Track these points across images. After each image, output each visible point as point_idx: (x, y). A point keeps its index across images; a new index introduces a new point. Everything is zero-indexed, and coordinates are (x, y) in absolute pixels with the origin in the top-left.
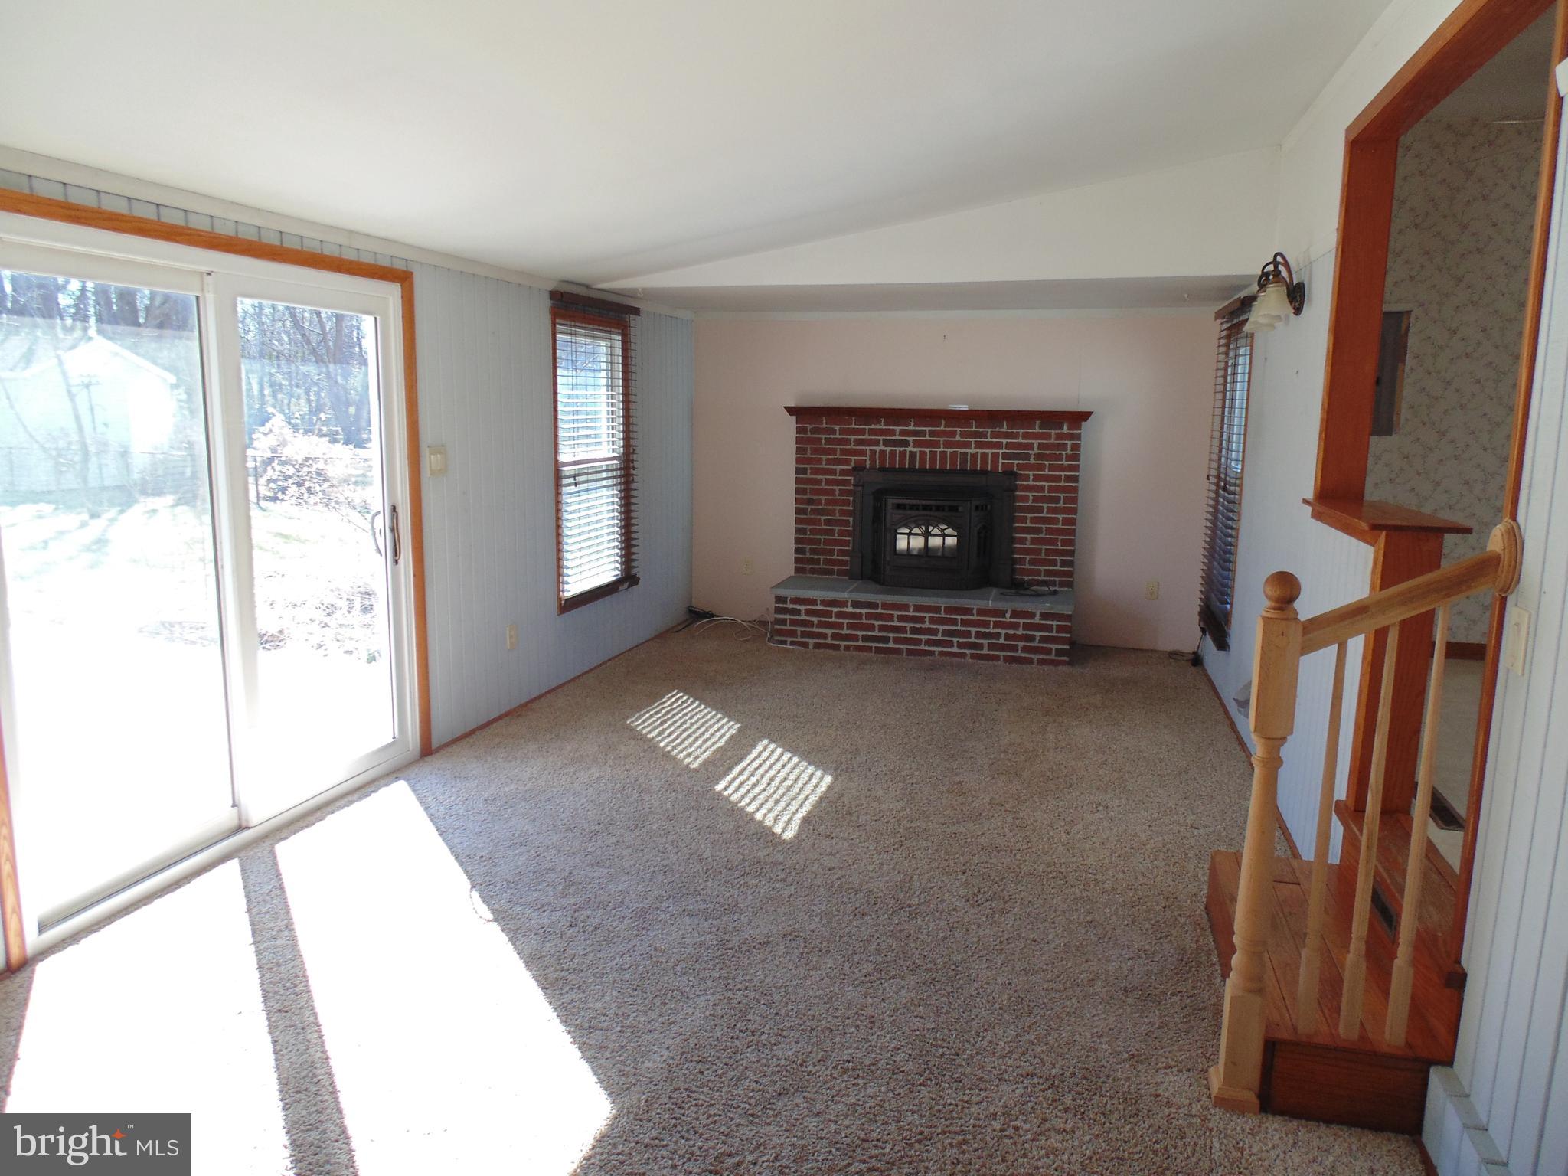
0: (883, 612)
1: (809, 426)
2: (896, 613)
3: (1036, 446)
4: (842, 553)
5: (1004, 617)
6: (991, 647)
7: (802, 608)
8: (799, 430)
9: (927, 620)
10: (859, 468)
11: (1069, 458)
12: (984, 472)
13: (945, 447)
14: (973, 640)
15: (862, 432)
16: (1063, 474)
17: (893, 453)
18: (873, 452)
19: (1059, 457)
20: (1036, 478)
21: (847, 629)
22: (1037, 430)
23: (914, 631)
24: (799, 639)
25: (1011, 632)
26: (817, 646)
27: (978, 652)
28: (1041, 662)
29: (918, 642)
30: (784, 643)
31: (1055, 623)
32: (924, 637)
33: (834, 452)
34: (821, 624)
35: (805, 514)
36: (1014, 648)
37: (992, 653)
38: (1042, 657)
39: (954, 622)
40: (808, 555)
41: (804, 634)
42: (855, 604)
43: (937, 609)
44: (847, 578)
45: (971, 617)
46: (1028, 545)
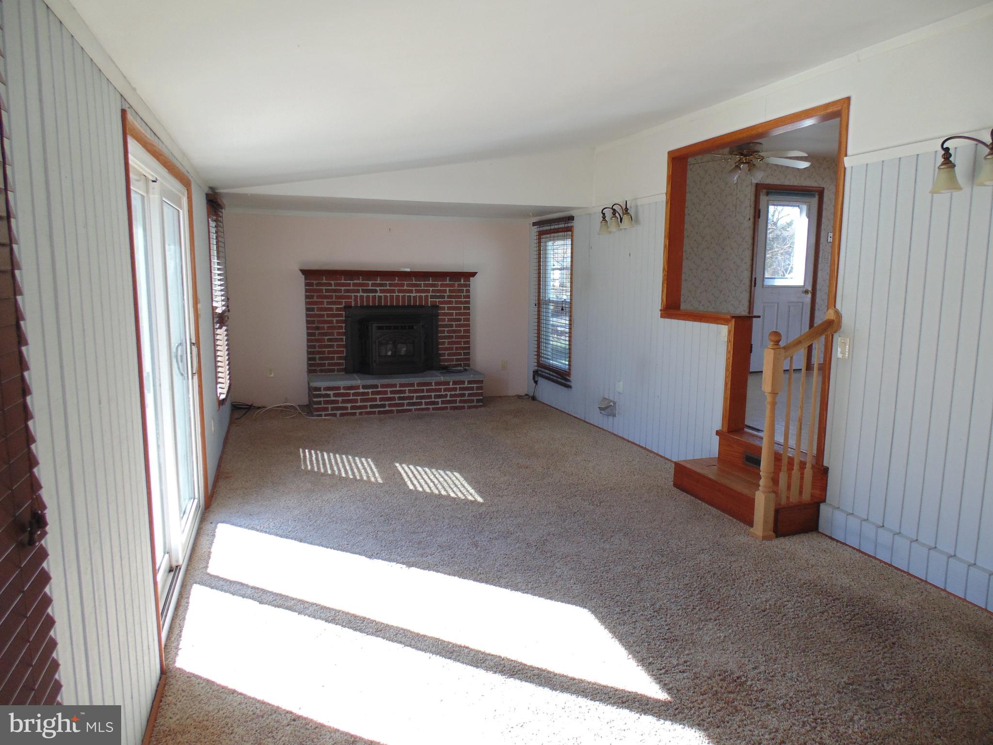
0: (381, 389)
1: (315, 282)
2: (389, 389)
3: (448, 290)
4: (340, 358)
5: (449, 385)
6: (443, 402)
7: (331, 393)
8: (307, 285)
9: (407, 391)
10: (348, 307)
11: (466, 297)
12: (421, 306)
13: (398, 293)
14: (433, 400)
15: (349, 285)
16: (462, 306)
17: (368, 297)
18: (356, 297)
19: (460, 297)
20: (449, 308)
21: (360, 402)
22: (448, 282)
23: (400, 398)
24: (330, 412)
25: (453, 393)
26: (342, 415)
27: (436, 406)
28: (469, 407)
29: (403, 405)
30: (321, 415)
31: (475, 385)
32: (405, 402)
33: (331, 297)
34: (344, 402)
35: (315, 336)
36: (455, 401)
37: (444, 406)
38: (469, 404)
39: (422, 391)
40: (318, 361)
41: (333, 409)
42: (364, 387)
43: (412, 385)
44: (343, 373)
45: (431, 387)
46: (446, 346)
